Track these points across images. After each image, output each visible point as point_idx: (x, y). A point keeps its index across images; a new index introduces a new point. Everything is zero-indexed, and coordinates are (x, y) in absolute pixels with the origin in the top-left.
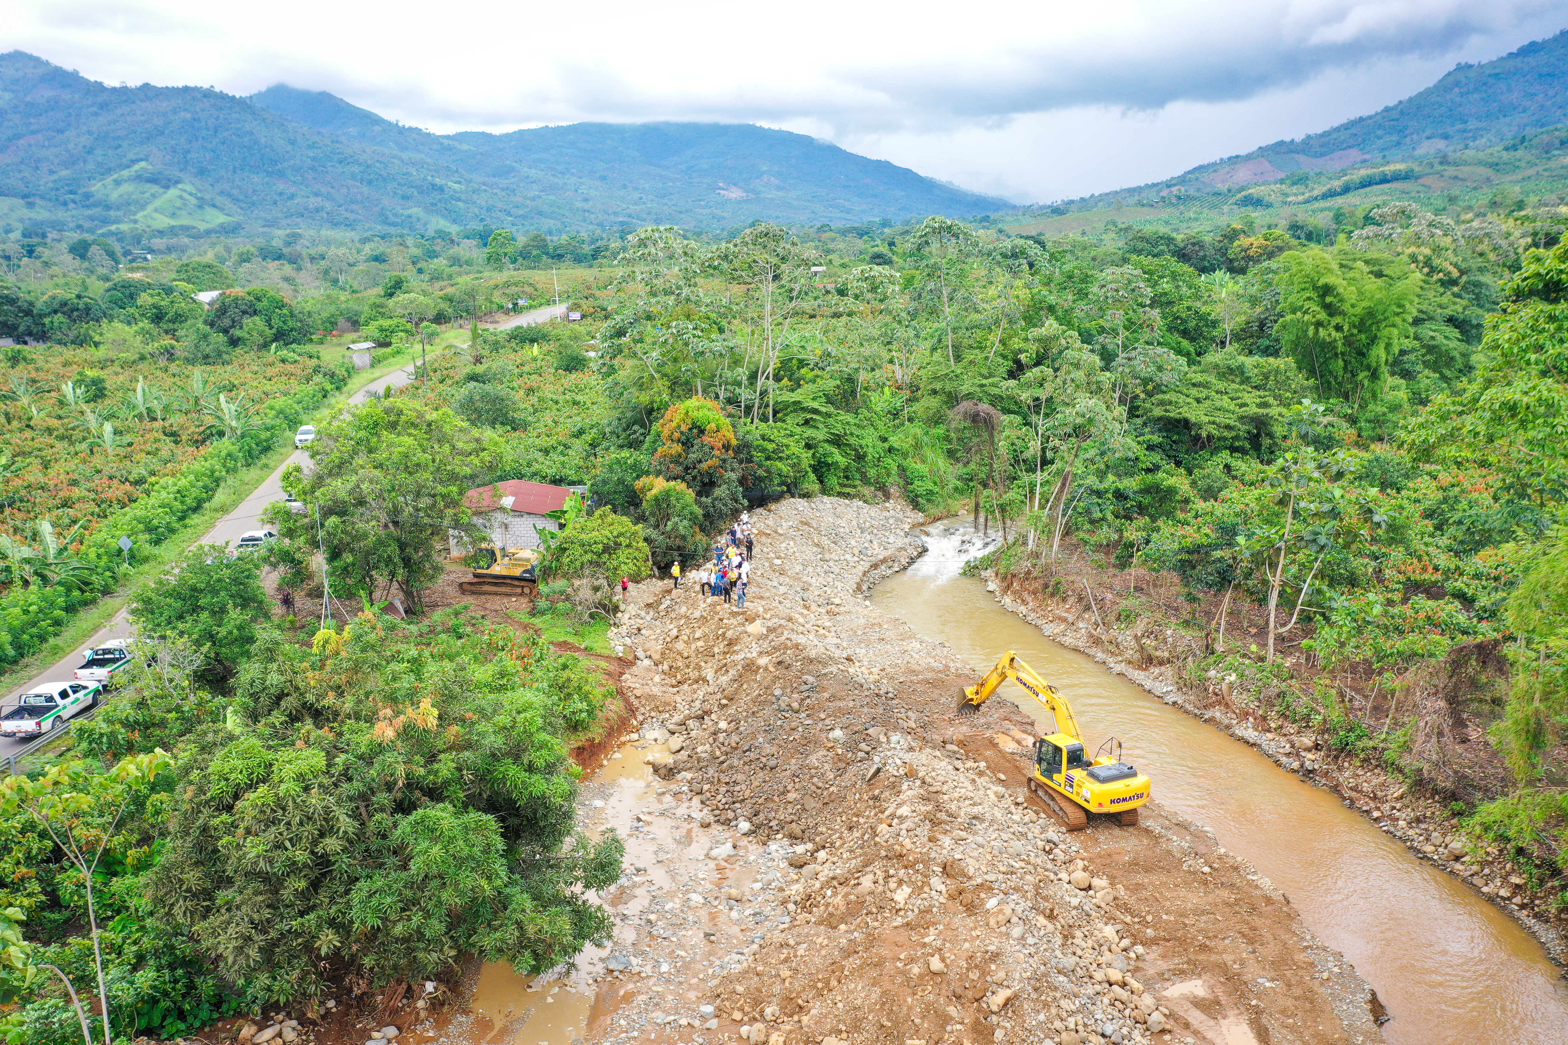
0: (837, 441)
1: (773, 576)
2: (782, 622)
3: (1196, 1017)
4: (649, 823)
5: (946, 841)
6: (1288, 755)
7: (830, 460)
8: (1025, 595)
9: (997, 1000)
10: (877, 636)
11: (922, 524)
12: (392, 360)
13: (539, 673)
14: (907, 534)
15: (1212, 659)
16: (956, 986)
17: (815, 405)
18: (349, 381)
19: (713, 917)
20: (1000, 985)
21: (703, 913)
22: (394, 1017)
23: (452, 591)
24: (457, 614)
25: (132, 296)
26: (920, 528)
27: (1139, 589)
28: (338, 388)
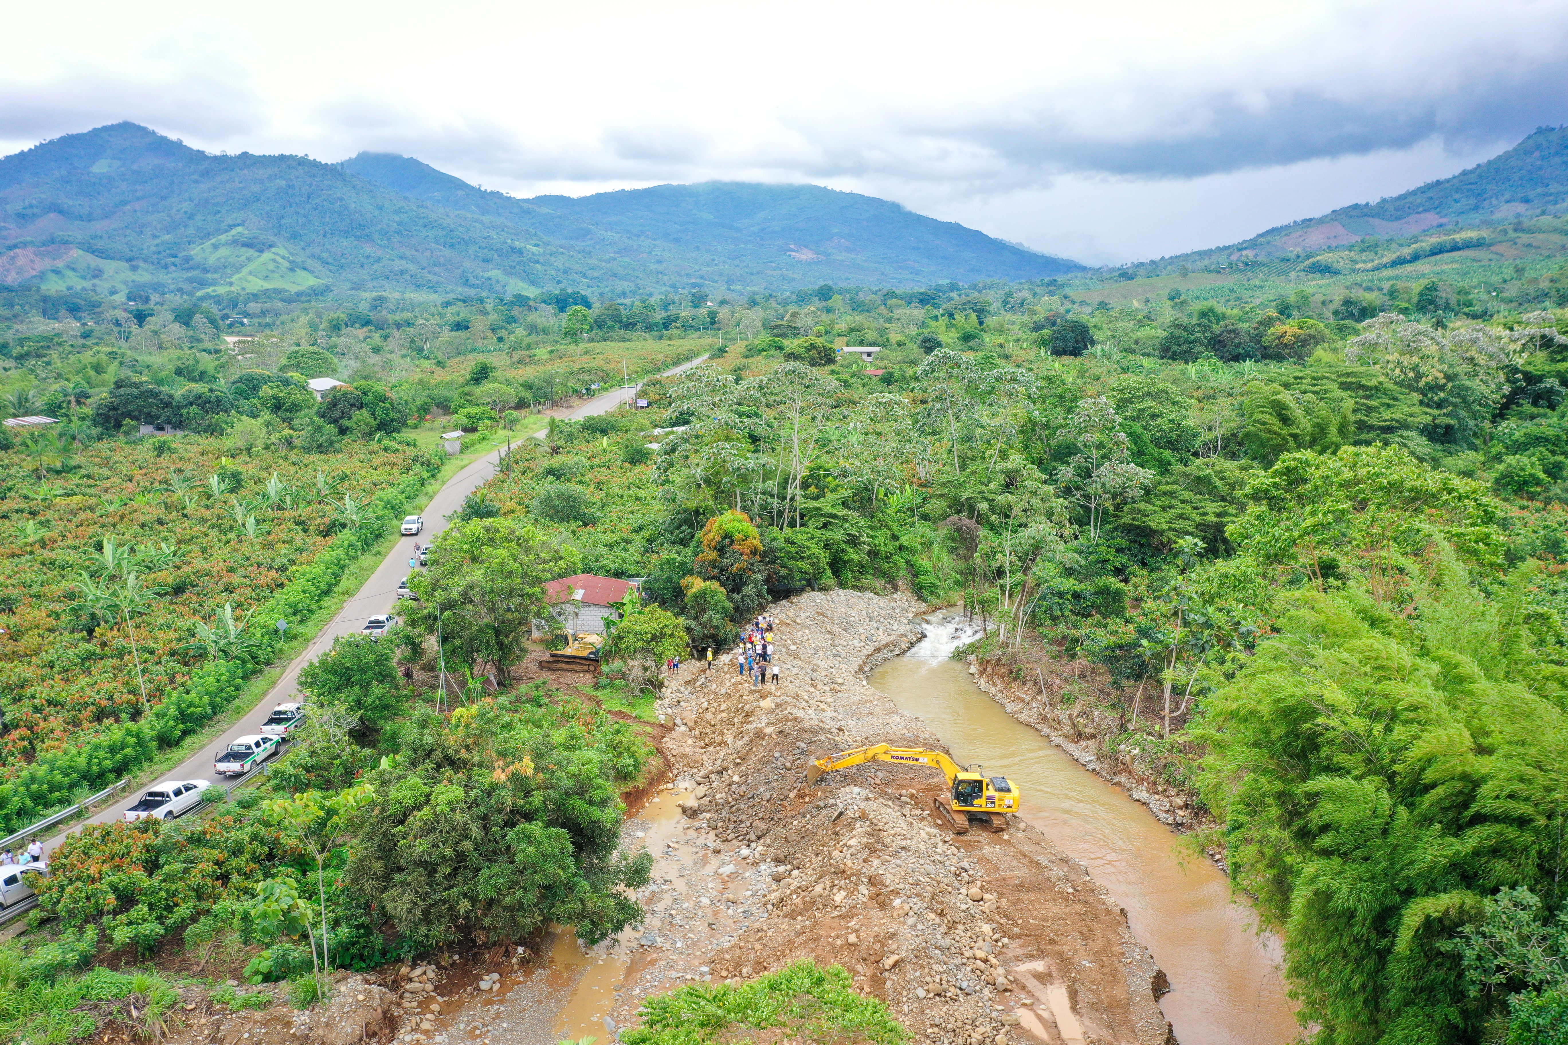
0: (853, 542)
2: (789, 699)
3: (1032, 984)
4: (676, 849)
5: (876, 862)
6: (1167, 812)
7: (846, 558)
8: (996, 678)
9: (889, 962)
10: (866, 711)
11: (924, 613)
12: (478, 446)
13: (599, 736)
14: (910, 622)
15: (1124, 735)
16: (863, 954)
17: (834, 511)
18: (443, 469)
19: (716, 913)
20: (893, 953)
21: (709, 911)
22: (496, 967)
23: (533, 667)
24: (537, 687)
25: (255, 389)
26: (921, 616)
27: (1082, 676)
28: (433, 476)
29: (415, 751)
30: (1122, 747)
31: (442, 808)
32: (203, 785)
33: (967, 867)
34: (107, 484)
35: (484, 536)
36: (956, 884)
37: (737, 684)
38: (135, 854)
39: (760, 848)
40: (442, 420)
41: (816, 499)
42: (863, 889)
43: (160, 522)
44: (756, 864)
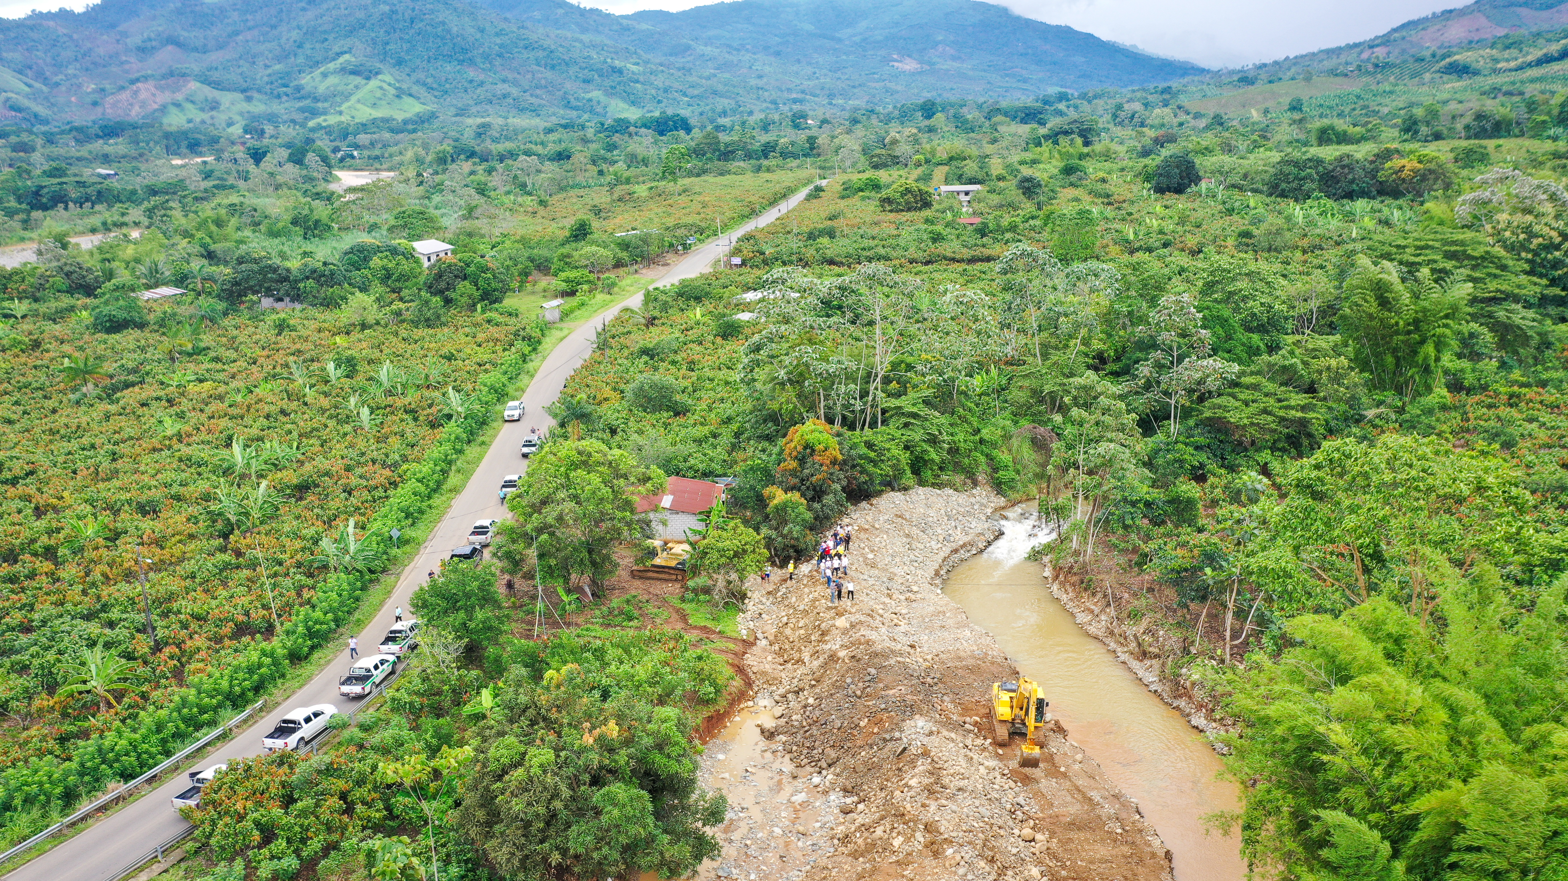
0: (933, 441)
1: (865, 569)
2: (863, 618)
4: (753, 774)
5: (933, 806)
7: (926, 457)
8: (1068, 586)
10: (939, 623)
11: (1003, 508)
12: (577, 313)
15: (1186, 658)
17: (915, 410)
18: (544, 340)
19: (787, 844)
21: (781, 842)
23: (626, 577)
25: (366, 259)
26: (1000, 513)
27: (1150, 590)
28: (535, 349)
29: (511, 709)
30: (1184, 670)
31: (535, 770)
32: (329, 710)
33: (1023, 803)
34: (233, 368)
35: (576, 458)
36: (1011, 823)
37: (815, 600)
38: (273, 791)
39: (830, 777)
40: (544, 282)
41: (898, 395)
42: (919, 836)
43: (283, 412)
44: (826, 793)
